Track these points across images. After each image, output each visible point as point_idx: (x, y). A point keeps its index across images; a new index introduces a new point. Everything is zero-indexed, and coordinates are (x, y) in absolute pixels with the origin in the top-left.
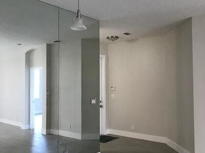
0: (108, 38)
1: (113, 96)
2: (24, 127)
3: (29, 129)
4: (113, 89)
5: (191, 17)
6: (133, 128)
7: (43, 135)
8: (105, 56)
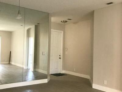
0: (62, 21)
1: (66, 53)
2: (25, 67)
3: (28, 69)
4: (67, 49)
5: (94, 11)
6: (75, 70)
7: (32, 71)
8: (63, 31)
